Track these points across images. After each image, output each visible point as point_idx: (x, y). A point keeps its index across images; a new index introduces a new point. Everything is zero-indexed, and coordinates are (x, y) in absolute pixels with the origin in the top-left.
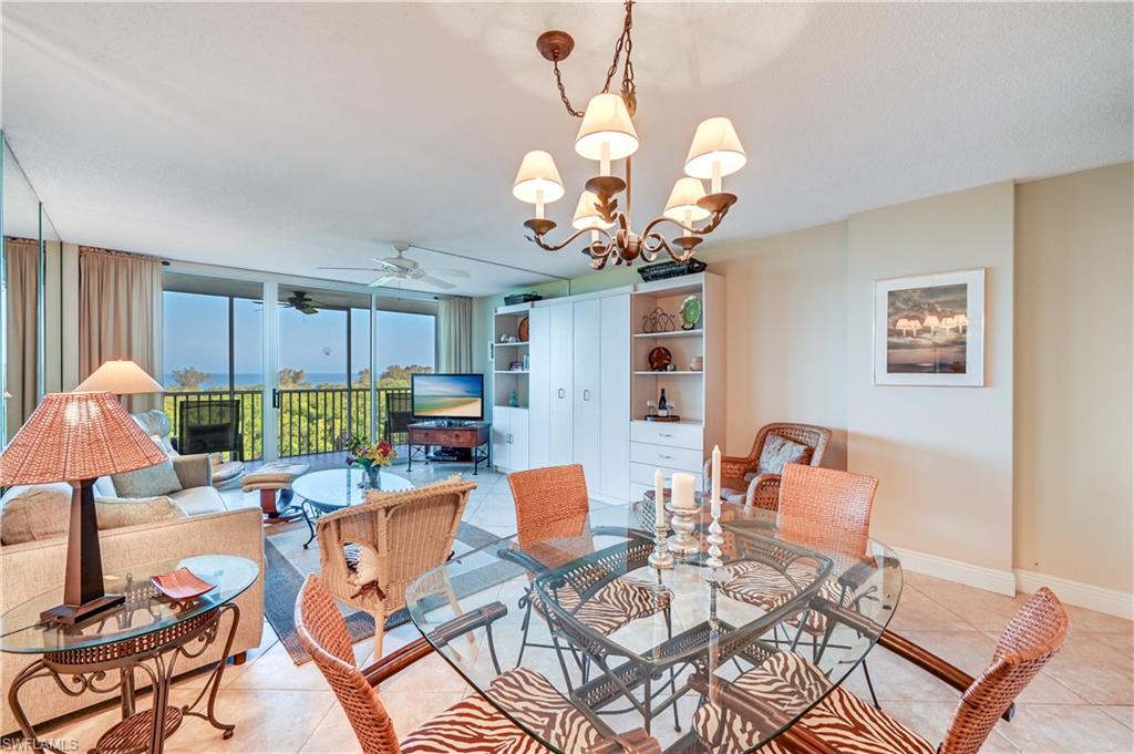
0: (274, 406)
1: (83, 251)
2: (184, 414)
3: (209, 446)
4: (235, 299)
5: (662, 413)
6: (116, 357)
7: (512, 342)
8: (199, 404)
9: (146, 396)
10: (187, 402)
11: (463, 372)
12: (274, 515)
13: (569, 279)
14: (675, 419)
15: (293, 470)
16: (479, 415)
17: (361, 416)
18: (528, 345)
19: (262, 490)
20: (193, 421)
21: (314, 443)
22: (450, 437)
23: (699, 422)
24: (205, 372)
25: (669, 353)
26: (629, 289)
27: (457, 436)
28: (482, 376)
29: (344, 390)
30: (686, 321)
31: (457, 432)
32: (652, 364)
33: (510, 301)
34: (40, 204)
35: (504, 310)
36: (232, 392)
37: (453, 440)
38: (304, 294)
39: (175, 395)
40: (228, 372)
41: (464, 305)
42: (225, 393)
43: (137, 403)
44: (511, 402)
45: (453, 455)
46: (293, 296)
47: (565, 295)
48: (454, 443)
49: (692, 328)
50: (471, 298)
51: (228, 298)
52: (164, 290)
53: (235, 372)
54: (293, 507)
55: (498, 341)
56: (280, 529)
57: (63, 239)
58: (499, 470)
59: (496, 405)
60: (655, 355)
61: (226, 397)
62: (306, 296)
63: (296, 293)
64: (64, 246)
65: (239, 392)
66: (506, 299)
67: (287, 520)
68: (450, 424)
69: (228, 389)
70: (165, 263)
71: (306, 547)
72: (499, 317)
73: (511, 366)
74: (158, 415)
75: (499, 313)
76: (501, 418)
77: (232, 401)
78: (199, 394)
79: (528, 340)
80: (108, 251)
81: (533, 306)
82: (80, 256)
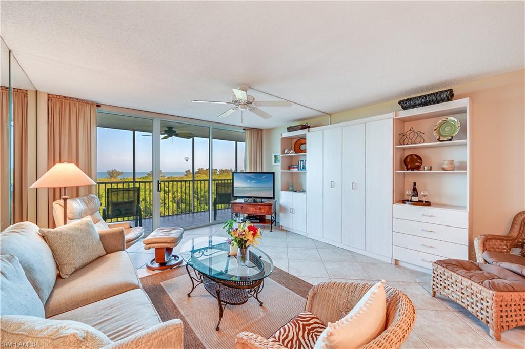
0: (158, 190)
1: (50, 97)
2: (110, 196)
3: (123, 212)
4: (136, 132)
5: (415, 199)
6: (70, 162)
7: (292, 153)
8: (118, 190)
9: (87, 187)
10: (111, 188)
11: (258, 171)
12: (163, 264)
13: (330, 115)
14: (428, 204)
15: (175, 234)
16: (272, 196)
17: (187, 191)
18: (306, 155)
19: (157, 249)
20: (114, 199)
21: (167, 203)
22: (256, 209)
23: (464, 207)
24: (121, 171)
25: (420, 159)
26: (392, 115)
27: (260, 208)
28: (274, 173)
29: (191, 181)
30: (440, 135)
31: (259, 206)
32: (407, 166)
33: (290, 129)
34: (10, 51)
35: (287, 134)
36: (134, 182)
37: (258, 211)
38: (172, 128)
39: (105, 183)
40: (132, 171)
41: (258, 134)
42: (131, 182)
43: (81, 192)
44: (290, 188)
45: (257, 219)
46: (167, 129)
47: (328, 124)
48: (258, 213)
49: (450, 140)
50: (262, 130)
51: (132, 132)
52: (97, 126)
53: (136, 171)
54: (173, 256)
55: (283, 153)
56: (168, 275)
57: (38, 89)
58: (284, 228)
59: (282, 190)
60: (408, 160)
61: (131, 185)
62: (173, 129)
63: (168, 127)
64: (38, 93)
65: (138, 182)
66: (288, 128)
67: (171, 267)
68: (255, 201)
69: (132, 181)
70: (99, 106)
71: (189, 295)
72: (283, 139)
73: (290, 167)
74: (93, 198)
75: (283, 137)
76: (284, 198)
77: (134, 187)
78: (117, 183)
79: (306, 152)
80: (65, 97)
81: (309, 131)
82: (48, 100)
